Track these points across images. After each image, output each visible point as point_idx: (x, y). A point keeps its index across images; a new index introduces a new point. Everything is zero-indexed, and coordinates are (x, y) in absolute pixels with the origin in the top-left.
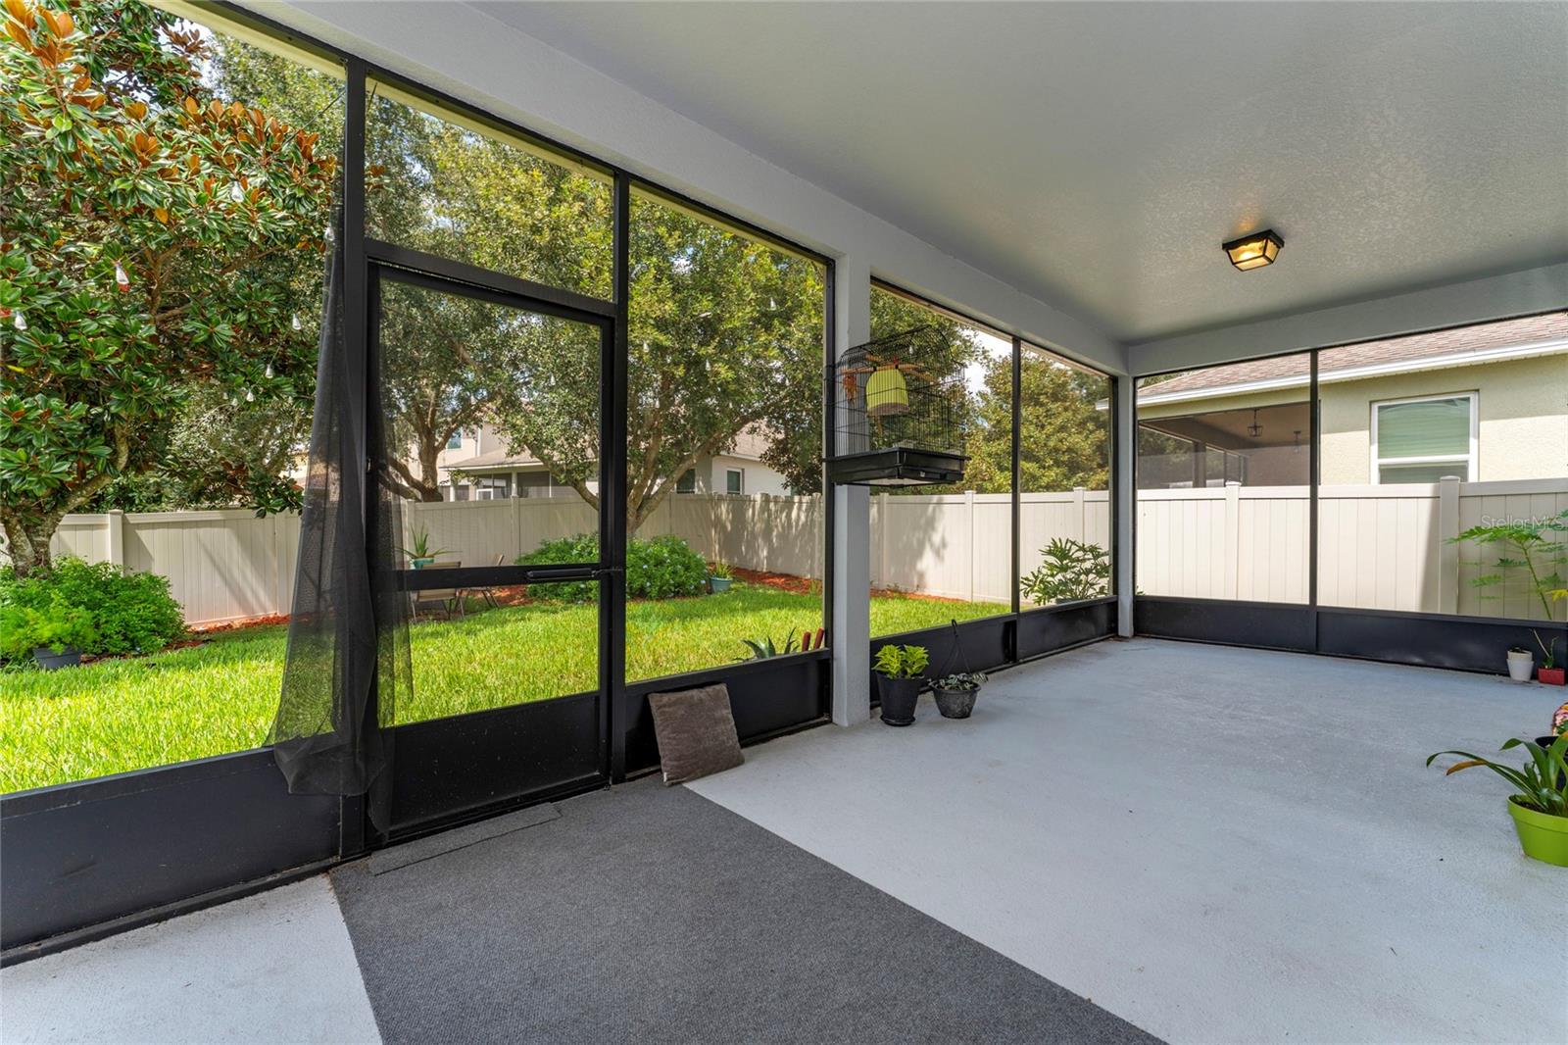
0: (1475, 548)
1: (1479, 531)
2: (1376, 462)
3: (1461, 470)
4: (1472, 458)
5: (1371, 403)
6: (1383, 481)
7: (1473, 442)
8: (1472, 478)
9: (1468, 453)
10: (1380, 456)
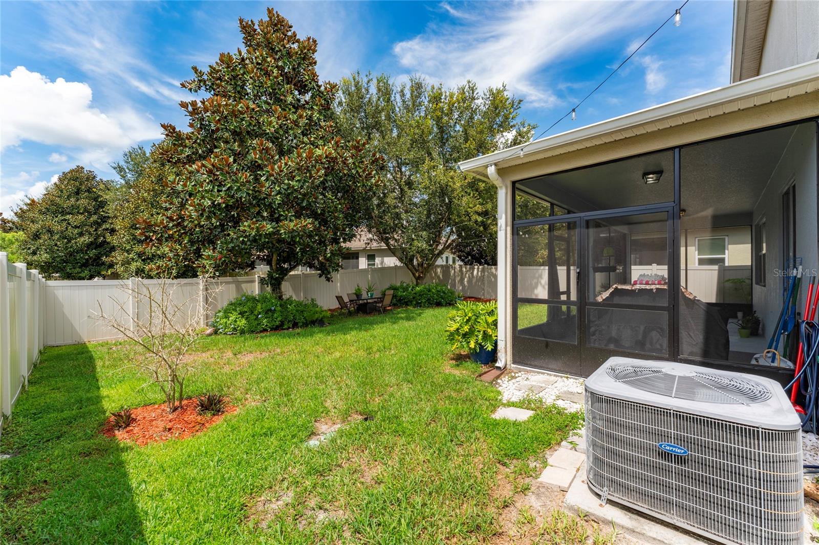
0: (728, 285)
1: (729, 280)
2: (697, 257)
3: (723, 260)
4: (726, 256)
5: (696, 238)
6: (700, 264)
7: (726, 251)
8: (727, 264)
9: (725, 254)
10: (698, 255)
